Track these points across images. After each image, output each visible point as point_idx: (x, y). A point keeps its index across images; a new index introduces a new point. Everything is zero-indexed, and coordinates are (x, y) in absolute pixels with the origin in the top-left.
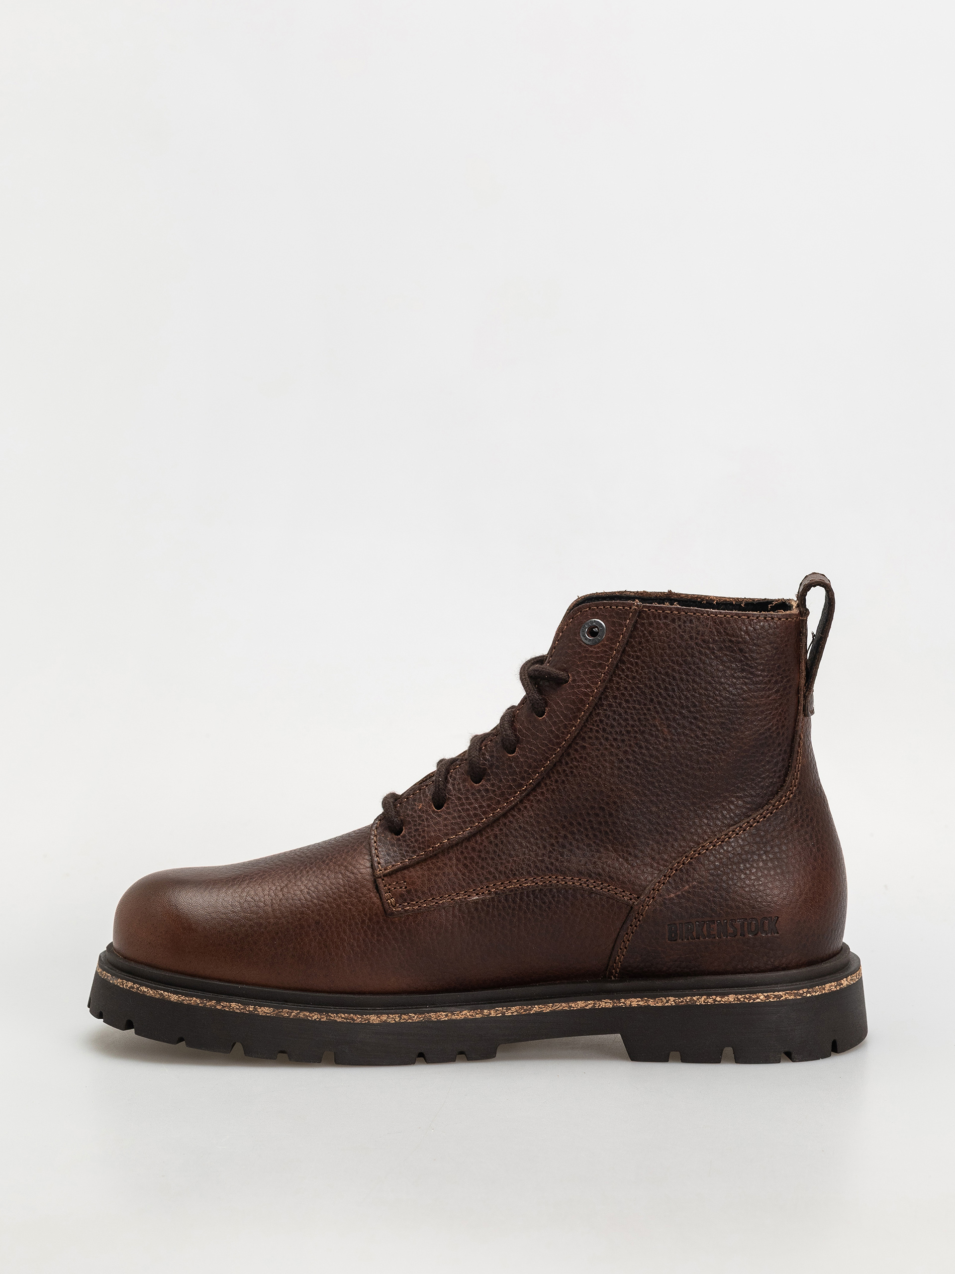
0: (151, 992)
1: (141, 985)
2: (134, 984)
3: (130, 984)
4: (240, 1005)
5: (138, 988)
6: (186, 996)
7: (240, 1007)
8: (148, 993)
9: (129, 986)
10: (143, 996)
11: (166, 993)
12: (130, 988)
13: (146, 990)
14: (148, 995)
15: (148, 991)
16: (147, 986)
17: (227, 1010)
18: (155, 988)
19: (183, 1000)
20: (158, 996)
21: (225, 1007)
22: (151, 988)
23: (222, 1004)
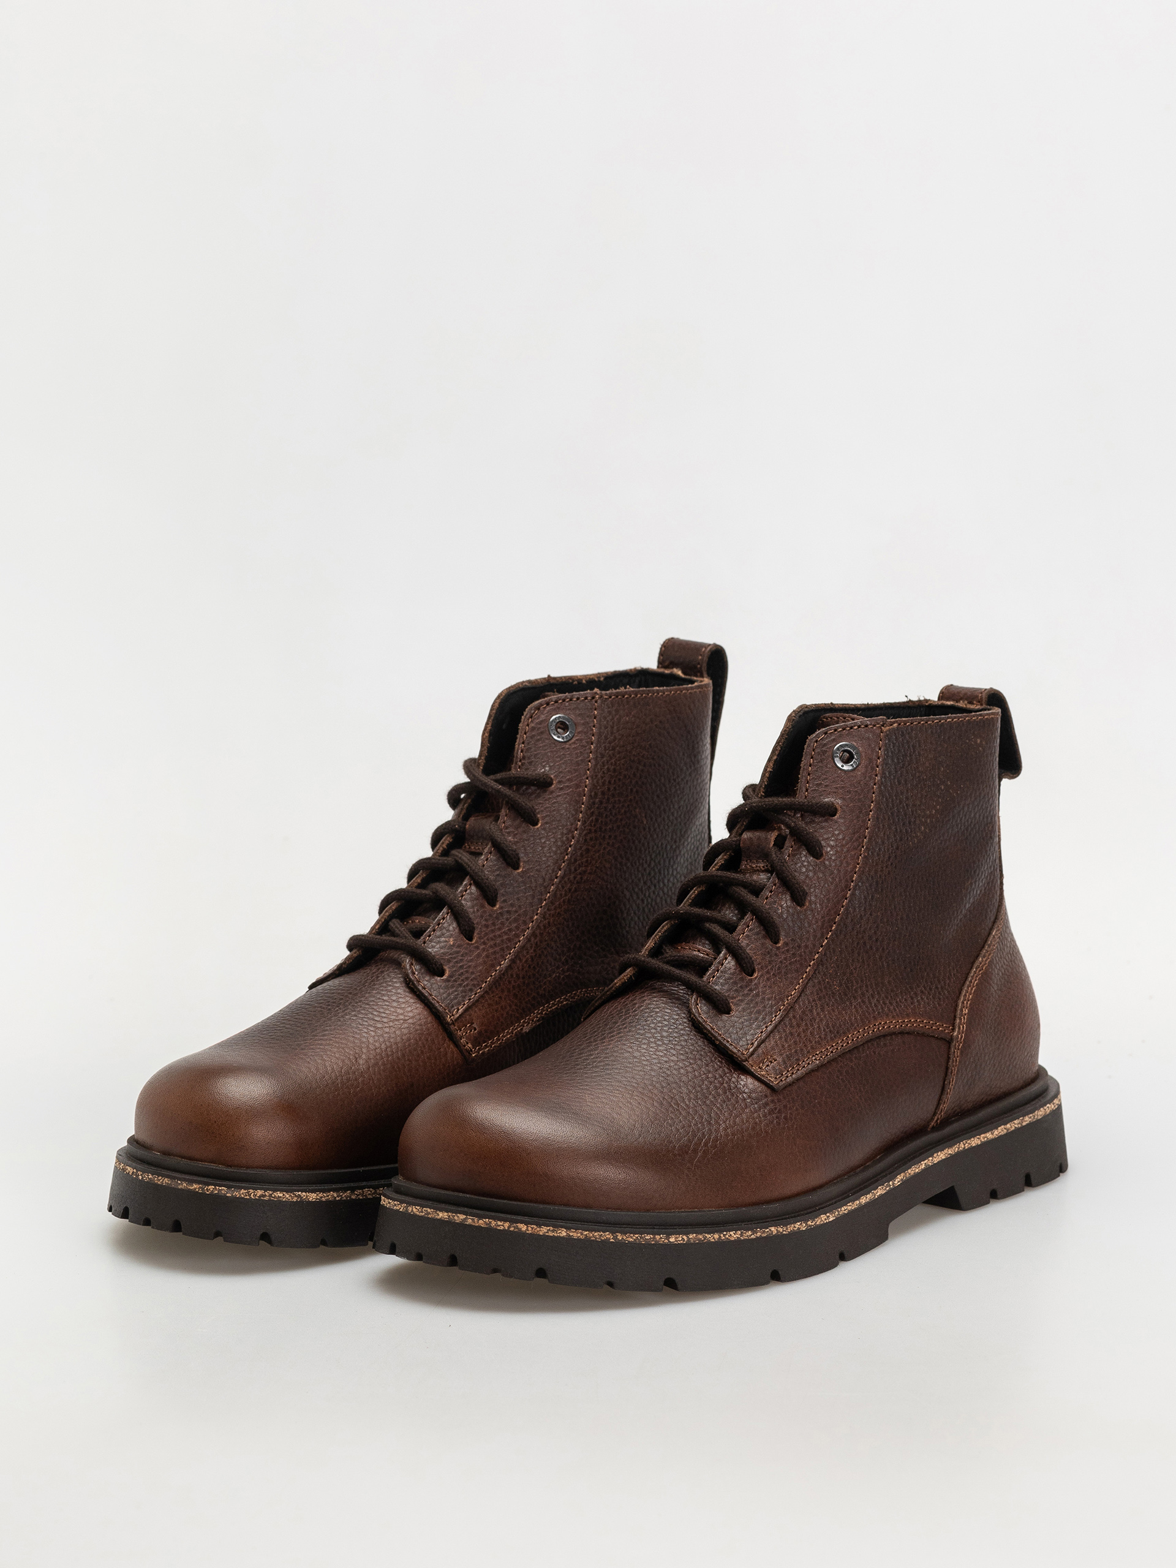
0: (288, 1196)
1: (275, 1191)
2: (265, 1191)
3: (260, 1192)
4: (371, 1189)
5: (270, 1195)
6: (323, 1193)
7: (371, 1192)
8: (284, 1198)
9: (258, 1195)
10: (280, 1203)
11: (304, 1194)
12: (260, 1197)
13: (281, 1195)
14: (284, 1200)
15: (284, 1195)
16: (281, 1191)
17: (361, 1198)
18: (292, 1191)
19: (321, 1197)
20: (295, 1199)
21: (359, 1195)
22: (287, 1192)
23: (356, 1192)
